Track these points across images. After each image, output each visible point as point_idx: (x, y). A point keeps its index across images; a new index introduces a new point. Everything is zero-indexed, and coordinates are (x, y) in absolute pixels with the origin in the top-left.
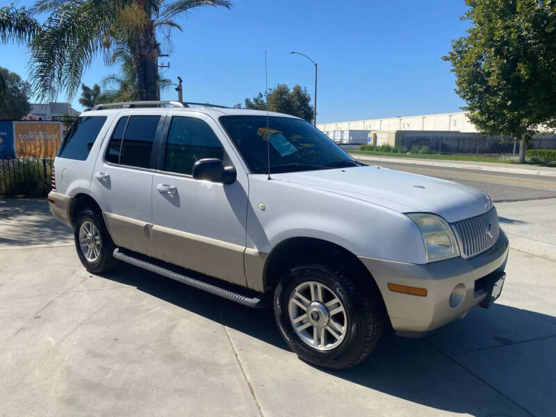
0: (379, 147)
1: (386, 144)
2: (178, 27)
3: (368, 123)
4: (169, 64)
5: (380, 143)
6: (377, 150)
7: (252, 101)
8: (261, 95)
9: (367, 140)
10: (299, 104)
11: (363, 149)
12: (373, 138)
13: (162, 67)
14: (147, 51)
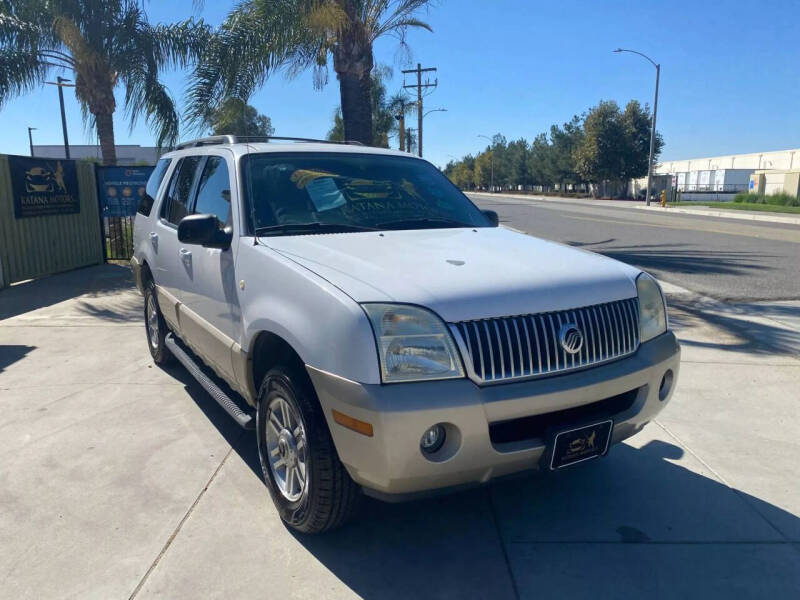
0: (768, 196)
1: (781, 191)
2: (426, 27)
3: (768, 157)
4: (436, 81)
5: (770, 190)
6: (764, 203)
7: (561, 128)
8: (577, 119)
9: (747, 185)
10: (634, 130)
11: (739, 200)
12: (758, 182)
13: (426, 86)
14: (347, 66)
